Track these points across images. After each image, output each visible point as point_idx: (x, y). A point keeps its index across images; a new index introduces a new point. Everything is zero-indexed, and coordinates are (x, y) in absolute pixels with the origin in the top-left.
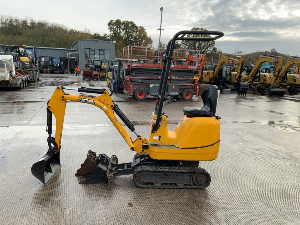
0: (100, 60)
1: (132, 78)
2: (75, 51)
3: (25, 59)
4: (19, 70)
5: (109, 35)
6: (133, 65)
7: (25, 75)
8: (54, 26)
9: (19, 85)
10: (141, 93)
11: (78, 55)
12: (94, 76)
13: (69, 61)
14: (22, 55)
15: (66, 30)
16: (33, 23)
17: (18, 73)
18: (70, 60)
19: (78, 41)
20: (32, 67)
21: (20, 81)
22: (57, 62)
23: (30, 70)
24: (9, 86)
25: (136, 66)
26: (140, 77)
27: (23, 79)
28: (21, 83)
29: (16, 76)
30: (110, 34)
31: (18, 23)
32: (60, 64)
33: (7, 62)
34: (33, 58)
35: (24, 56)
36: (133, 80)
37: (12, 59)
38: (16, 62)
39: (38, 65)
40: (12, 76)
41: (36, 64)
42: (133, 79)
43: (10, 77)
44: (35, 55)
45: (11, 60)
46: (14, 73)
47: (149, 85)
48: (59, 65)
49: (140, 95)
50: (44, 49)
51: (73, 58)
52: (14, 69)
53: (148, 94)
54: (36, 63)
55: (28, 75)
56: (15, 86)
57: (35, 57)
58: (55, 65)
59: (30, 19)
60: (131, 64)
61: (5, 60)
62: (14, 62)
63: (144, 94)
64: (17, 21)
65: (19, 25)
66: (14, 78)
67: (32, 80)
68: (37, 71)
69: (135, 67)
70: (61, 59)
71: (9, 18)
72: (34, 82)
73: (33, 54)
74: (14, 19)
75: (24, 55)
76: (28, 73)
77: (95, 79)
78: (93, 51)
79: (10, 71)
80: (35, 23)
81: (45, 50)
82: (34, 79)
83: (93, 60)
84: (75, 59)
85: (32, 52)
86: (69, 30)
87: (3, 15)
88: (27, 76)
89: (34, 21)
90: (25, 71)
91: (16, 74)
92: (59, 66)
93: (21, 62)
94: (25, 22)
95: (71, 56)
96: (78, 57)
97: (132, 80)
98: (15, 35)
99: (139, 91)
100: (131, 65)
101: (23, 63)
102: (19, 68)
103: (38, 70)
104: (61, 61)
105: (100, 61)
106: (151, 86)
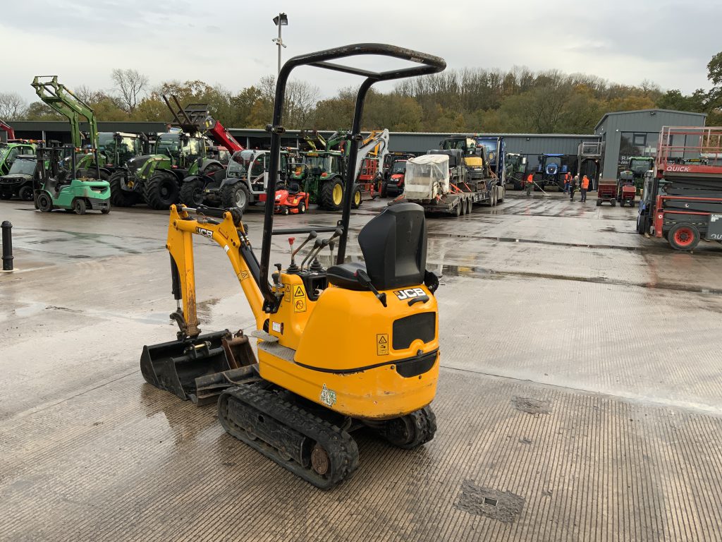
0: (648, 158)
1: (666, 199)
2: (601, 138)
3: (476, 162)
4: (460, 181)
5: (710, 94)
6: (669, 169)
7: (469, 192)
8: (573, 82)
9: (451, 208)
10: (684, 234)
11: (604, 148)
12: (624, 197)
13: (579, 164)
14: (471, 153)
15: (602, 87)
16: (527, 79)
17: (455, 187)
18: (582, 161)
19: (607, 116)
20: (490, 178)
21: (455, 202)
22: (553, 166)
23: (482, 183)
24: (435, 210)
25: (676, 172)
26: (688, 198)
27: (461, 200)
28: (456, 206)
29: (452, 193)
30: (713, 90)
31: (496, 81)
32: (560, 169)
33: (436, 168)
34: (495, 158)
35: (474, 155)
36: (669, 204)
37: (446, 161)
38: (455, 166)
39: (503, 173)
40: (442, 192)
41: (499, 170)
42: (668, 200)
43: (438, 194)
44: (501, 152)
45: (443, 163)
46: (446, 188)
47: (708, 217)
48: (555, 172)
49: (681, 239)
50: (530, 137)
51: (590, 155)
52: (447, 180)
53: (703, 236)
54: (500, 168)
55: (476, 191)
56: (443, 211)
57: (501, 156)
58: (547, 172)
59: (522, 71)
60: (666, 167)
61: (432, 164)
62: (450, 167)
63: (693, 237)
64: (494, 78)
65: (498, 86)
66: (444, 196)
67: (483, 201)
68: (499, 184)
69: (674, 174)
70: (564, 160)
71: (479, 74)
72: (489, 206)
73: (496, 151)
74: (488, 76)
75: (474, 153)
76: (476, 188)
77: (626, 205)
78: (643, 138)
79: (440, 183)
80: (531, 78)
81: (532, 139)
82: (490, 200)
83: (632, 159)
84: (597, 158)
85: (496, 145)
86: (608, 87)
87: (469, 68)
88: (473, 194)
89: (530, 75)
90: (473, 183)
91: (453, 189)
92: (557, 173)
93: (466, 167)
94: (510, 78)
95: (588, 151)
96: (603, 152)
97: (667, 203)
98: (486, 109)
99: (679, 228)
100: (666, 169)
101: (471, 169)
102: (460, 178)
103: (503, 184)
104: (563, 163)
105: (649, 160)
106: (714, 218)
